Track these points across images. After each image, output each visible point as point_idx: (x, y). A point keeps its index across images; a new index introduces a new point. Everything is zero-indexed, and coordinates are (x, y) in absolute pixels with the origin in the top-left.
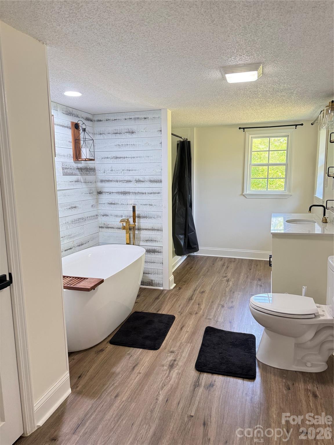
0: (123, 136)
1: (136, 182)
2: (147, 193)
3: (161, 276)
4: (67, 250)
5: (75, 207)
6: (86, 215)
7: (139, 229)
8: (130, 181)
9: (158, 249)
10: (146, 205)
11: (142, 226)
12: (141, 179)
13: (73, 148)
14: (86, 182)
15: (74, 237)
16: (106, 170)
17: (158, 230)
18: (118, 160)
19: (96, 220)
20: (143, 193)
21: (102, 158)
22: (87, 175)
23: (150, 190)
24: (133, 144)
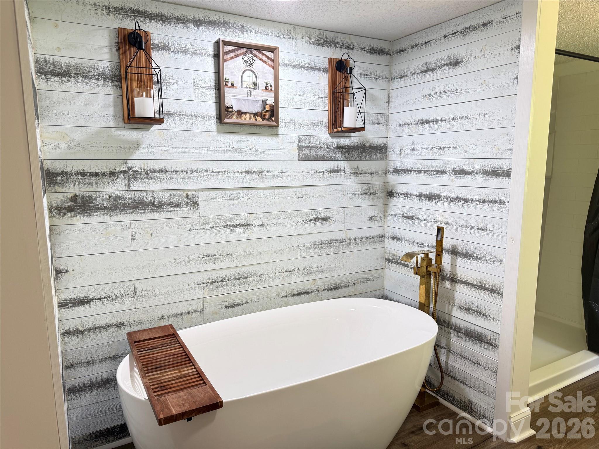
0: (438, 74)
1: (455, 175)
2: (476, 201)
3: (491, 401)
4: (298, 294)
5: (325, 219)
6: (352, 235)
7: (453, 280)
8: (442, 172)
9: (490, 336)
10: (471, 227)
11: (459, 275)
12: (466, 168)
13: (329, 109)
14: (357, 173)
15: (316, 273)
16: (403, 149)
17: (492, 291)
18: (425, 126)
19: (381, 245)
20: (466, 200)
21: (400, 126)
22: (361, 159)
23: (482, 195)
24: (454, 90)
